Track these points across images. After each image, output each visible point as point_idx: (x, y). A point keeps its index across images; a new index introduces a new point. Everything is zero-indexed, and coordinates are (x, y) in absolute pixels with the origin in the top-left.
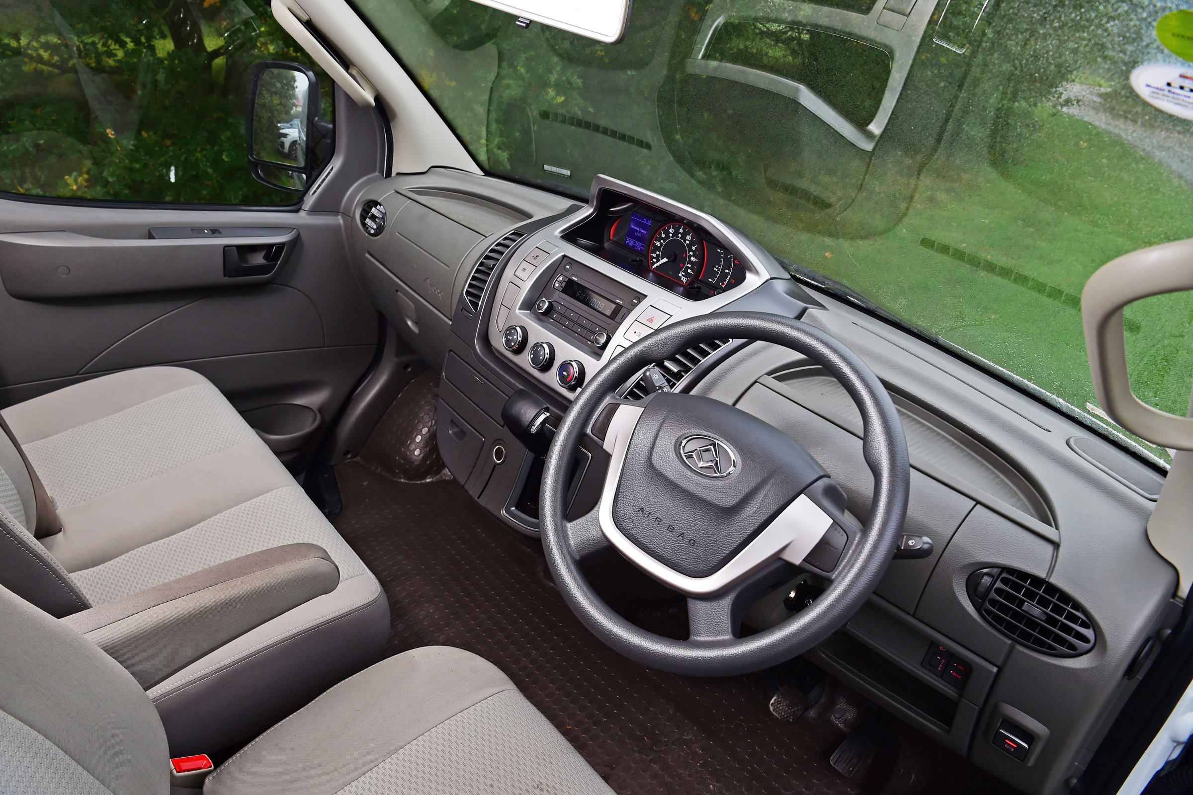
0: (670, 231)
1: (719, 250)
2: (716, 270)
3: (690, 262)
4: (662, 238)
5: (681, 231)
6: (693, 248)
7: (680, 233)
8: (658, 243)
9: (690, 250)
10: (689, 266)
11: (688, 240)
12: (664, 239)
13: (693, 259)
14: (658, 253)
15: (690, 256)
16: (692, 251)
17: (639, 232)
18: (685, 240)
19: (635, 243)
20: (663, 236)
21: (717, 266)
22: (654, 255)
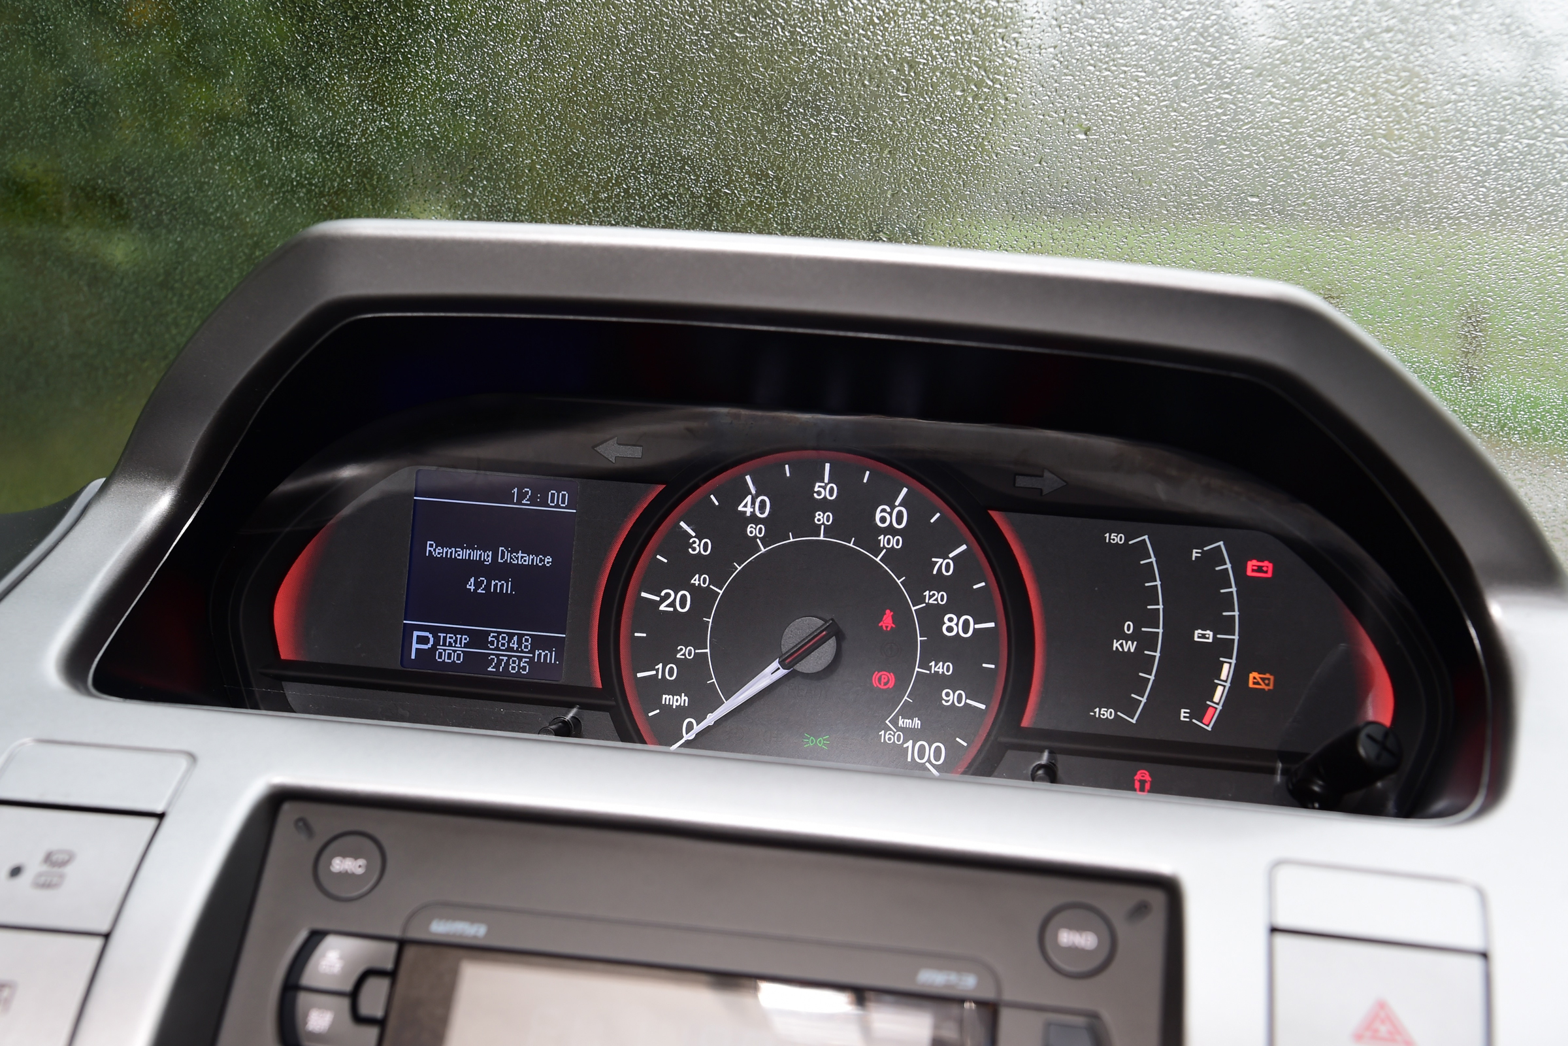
0: (746, 507)
1: (1117, 538)
2: (1130, 646)
3: (940, 647)
4: (701, 566)
5: (825, 490)
6: (943, 565)
7: (824, 505)
8: (674, 596)
9: (924, 580)
10: (941, 668)
11: (890, 531)
12: (715, 566)
13: (953, 625)
14: (685, 652)
15: (933, 616)
16: (939, 582)
17: (498, 570)
18: (869, 534)
19: (479, 640)
20: (700, 547)
21: (1129, 627)
22: (666, 671)
